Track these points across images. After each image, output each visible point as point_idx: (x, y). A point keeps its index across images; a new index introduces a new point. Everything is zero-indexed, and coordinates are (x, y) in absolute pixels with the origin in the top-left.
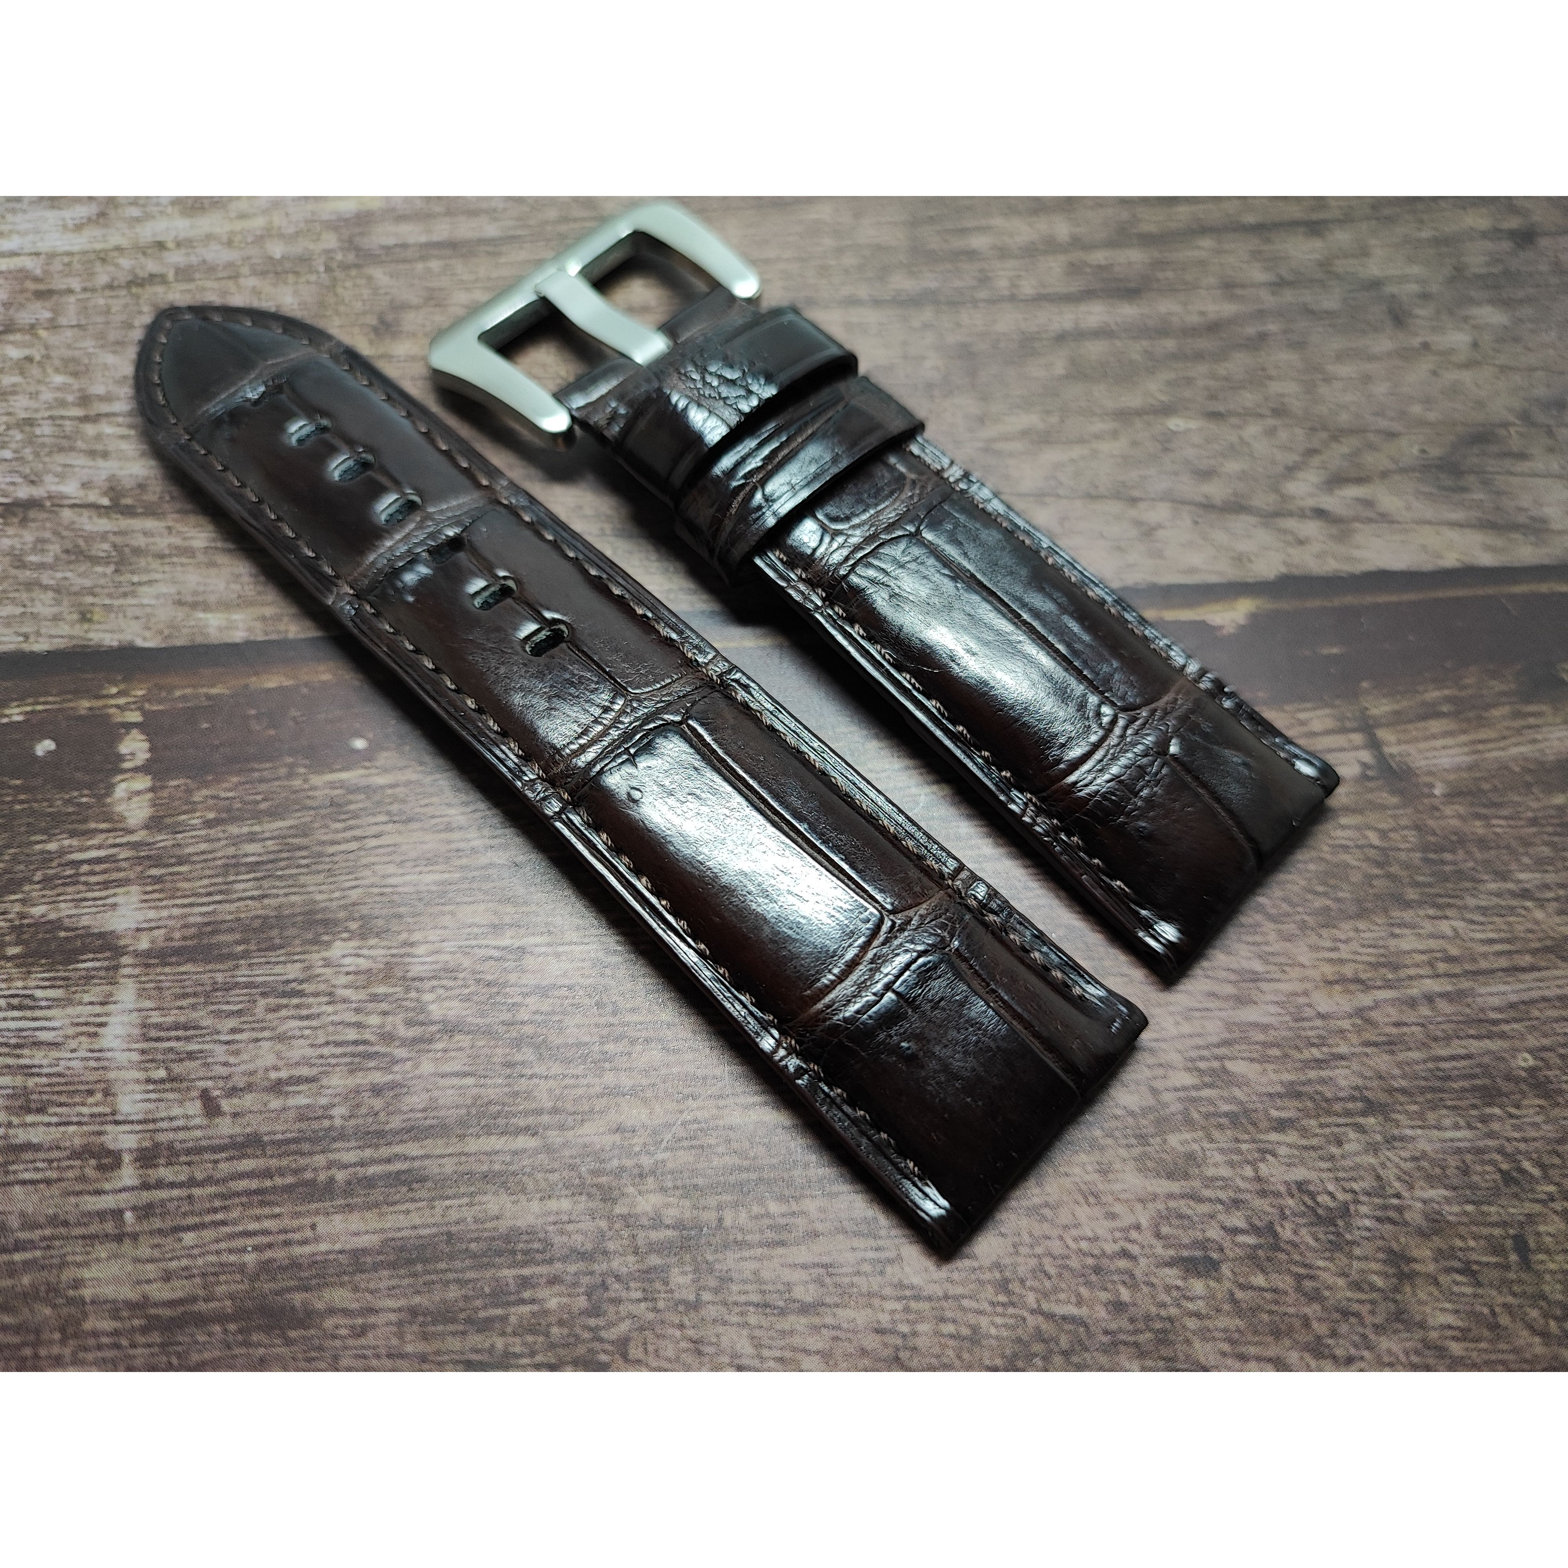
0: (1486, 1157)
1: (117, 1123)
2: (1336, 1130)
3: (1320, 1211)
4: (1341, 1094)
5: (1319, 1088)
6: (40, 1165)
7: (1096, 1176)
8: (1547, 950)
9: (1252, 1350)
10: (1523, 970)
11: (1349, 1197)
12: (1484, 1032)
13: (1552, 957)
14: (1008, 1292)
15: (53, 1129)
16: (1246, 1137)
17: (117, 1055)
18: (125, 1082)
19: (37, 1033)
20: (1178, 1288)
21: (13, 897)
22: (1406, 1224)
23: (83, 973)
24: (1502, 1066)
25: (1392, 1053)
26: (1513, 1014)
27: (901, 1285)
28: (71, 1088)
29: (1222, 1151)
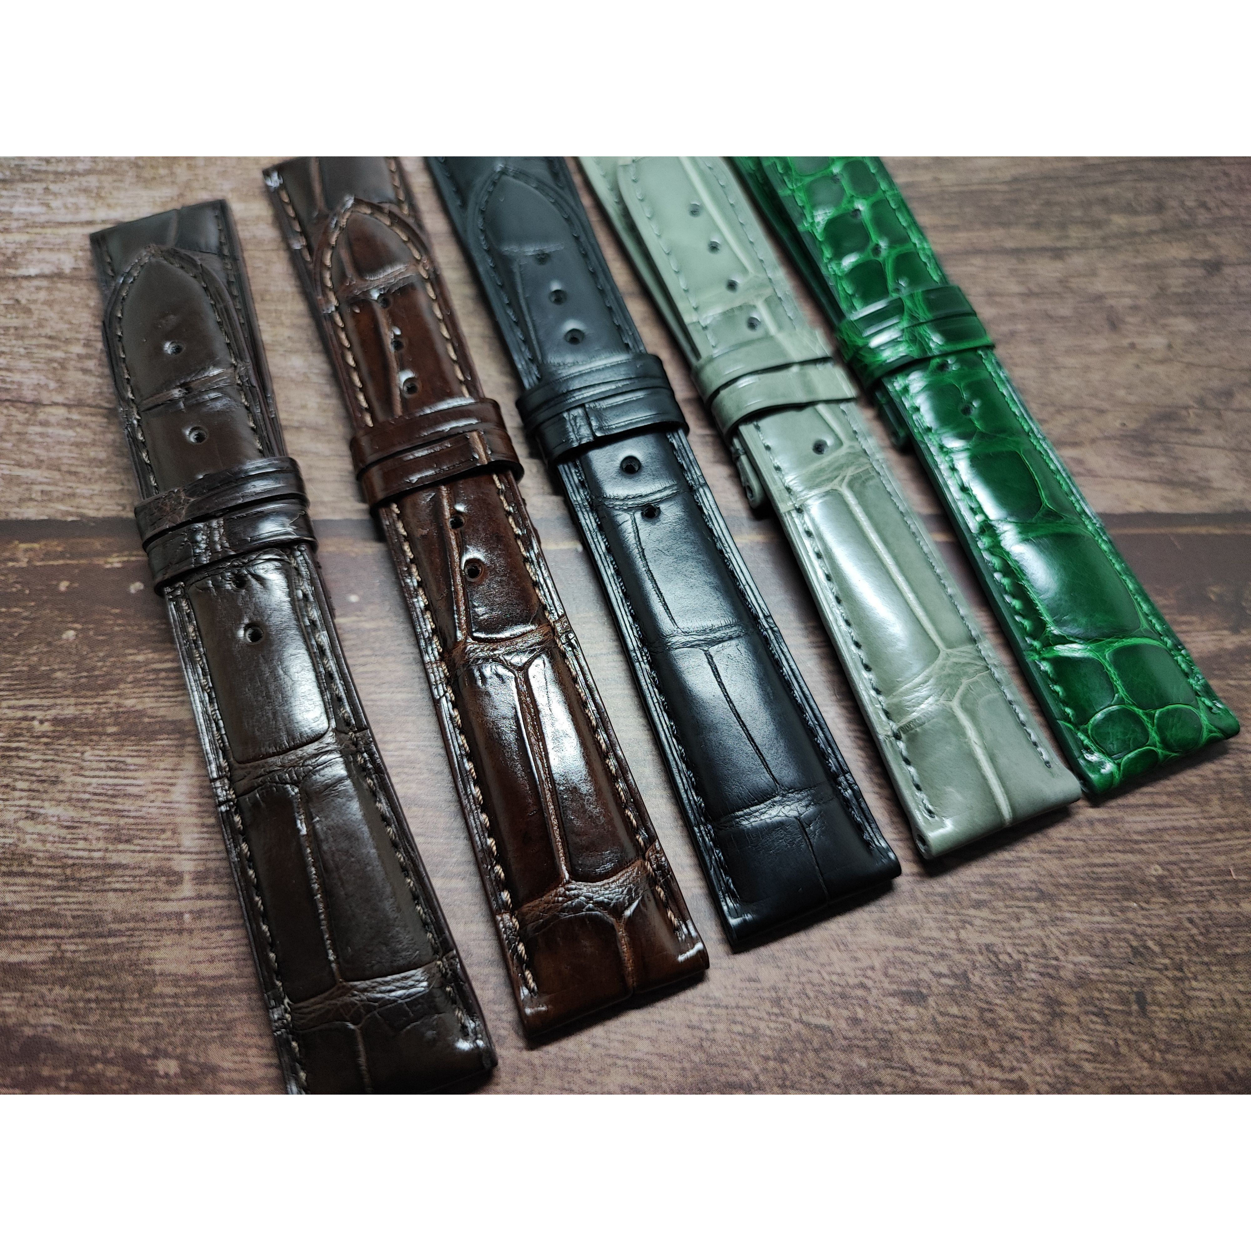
0: (1122, 936)
1: (181, 853)
2: (1016, 910)
3: (1001, 966)
4: (1022, 886)
5: (1007, 880)
6: (127, 879)
7: (846, 931)
8: (1180, 793)
9: (945, 1058)
10: (1161, 806)
11: (1021, 957)
12: (1128, 848)
13: (1182, 798)
14: (780, 1007)
15: (136, 855)
16: (953, 911)
17: (182, 806)
18: (187, 825)
19: (128, 788)
20: (897, 1011)
21: (112, 692)
22: (1060, 978)
23: (160, 748)
24: (1139, 873)
25: (1061, 859)
26: (1150, 837)
27: (707, 997)
28: (151, 827)
29: (935, 920)
